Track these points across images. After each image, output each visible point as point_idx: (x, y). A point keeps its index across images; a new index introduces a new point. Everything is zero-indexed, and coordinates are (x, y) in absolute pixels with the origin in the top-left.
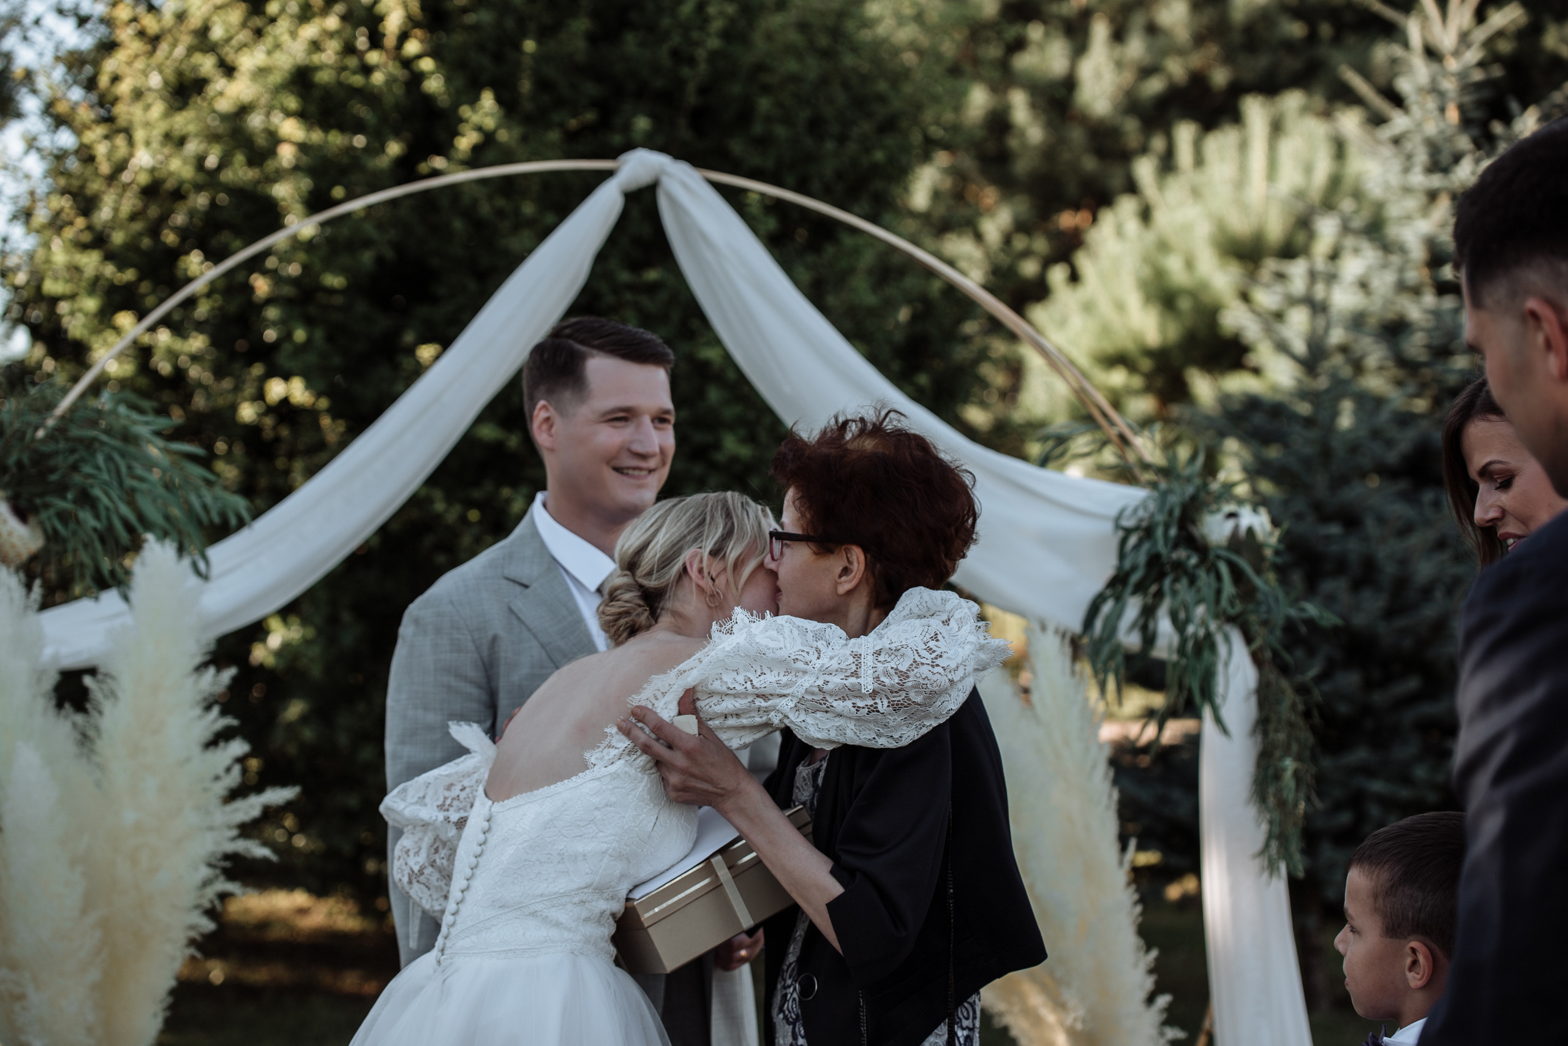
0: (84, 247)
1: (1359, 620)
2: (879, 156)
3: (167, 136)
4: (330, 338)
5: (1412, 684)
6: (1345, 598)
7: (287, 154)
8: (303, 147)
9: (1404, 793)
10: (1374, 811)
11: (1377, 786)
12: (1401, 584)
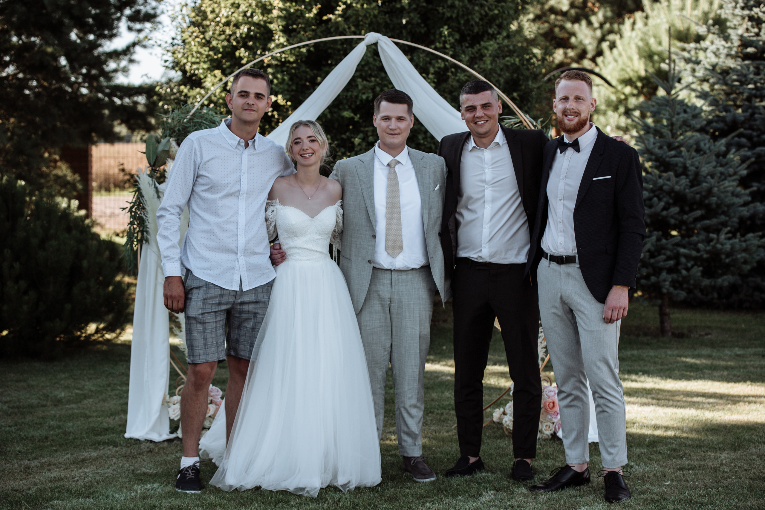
0: (204, 45)
1: (677, 188)
2: (496, 12)
3: (233, 4)
4: (291, 79)
5: (698, 213)
6: (674, 179)
7: (275, 13)
8: (281, 10)
9: (694, 253)
10: (683, 260)
11: (682, 250)
12: (697, 174)
